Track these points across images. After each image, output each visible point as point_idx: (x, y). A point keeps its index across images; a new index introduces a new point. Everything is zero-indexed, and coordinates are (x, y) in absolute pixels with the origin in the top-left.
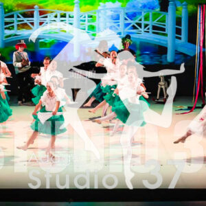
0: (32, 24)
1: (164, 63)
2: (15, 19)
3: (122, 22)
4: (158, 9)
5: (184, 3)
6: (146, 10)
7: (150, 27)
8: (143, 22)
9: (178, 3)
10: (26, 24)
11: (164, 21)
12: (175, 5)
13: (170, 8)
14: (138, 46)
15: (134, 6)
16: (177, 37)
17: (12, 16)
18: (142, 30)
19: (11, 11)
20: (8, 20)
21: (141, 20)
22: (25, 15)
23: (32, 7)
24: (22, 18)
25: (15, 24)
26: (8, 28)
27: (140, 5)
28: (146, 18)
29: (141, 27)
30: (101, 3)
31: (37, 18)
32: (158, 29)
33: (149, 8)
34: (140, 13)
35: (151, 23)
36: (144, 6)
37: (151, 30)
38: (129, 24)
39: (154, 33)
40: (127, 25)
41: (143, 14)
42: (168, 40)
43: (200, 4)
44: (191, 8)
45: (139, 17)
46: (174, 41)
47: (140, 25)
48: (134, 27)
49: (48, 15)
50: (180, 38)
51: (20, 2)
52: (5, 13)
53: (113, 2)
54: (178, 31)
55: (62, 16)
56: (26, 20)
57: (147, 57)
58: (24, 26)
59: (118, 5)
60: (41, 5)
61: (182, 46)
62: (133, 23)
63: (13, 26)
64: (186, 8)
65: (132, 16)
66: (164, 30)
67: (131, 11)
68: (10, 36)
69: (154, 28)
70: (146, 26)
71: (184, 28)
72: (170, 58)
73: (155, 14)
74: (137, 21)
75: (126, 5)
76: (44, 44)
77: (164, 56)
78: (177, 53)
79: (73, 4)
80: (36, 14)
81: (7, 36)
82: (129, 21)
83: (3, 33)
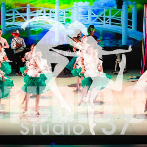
0: (26, 17)
1: (120, 46)
2: (13, 14)
3: (89, 16)
4: (115, 7)
5: (134, 3)
6: (107, 7)
7: (110, 20)
8: (105, 17)
9: (130, 3)
10: (21, 18)
11: (120, 16)
12: (128, 5)
13: (124, 6)
14: (101, 33)
15: (98, 5)
16: (129, 27)
17: (11, 12)
18: (104, 22)
19: (10, 8)
20: (8, 15)
21: (103, 15)
22: (20, 11)
23: (26, 6)
24: (18, 14)
25: (13, 18)
26: (8, 21)
27: (103, 4)
28: (107, 14)
29: (103, 20)
30: (74, 3)
31: (29, 14)
32: (115, 21)
33: (109, 6)
34: (103, 10)
35: (110, 17)
36: (106, 5)
37: (110, 22)
38: (95, 18)
39: (112, 24)
40: (93, 18)
41: (105, 11)
42: (122, 29)
43: (145, 3)
44: (139, 6)
45: (102, 13)
47: (102, 18)
48: (98, 20)
49: (37, 11)
50: (131, 28)
51: (17, 2)
52: (6, 10)
53: (84, 2)
54: (130, 23)
55: (47, 12)
56: (21, 15)
57: (108, 41)
58: (20, 19)
59: (87, 4)
60: (32, 4)
61: (133, 33)
62: (98, 17)
63: (12, 19)
64: (136, 6)
65: (97, 12)
66: (120, 22)
67: (96, 8)
68: (10, 26)
69: (113, 20)
70: (107, 19)
71: (134, 20)
72: (124, 42)
73: (113, 11)
74: (100, 15)
75: (93, 4)
76: (34, 32)
77: (119, 41)
78: (129, 39)
79: (55, 3)
80: (28, 10)
81: (8, 27)
82: (95, 16)
83: (5, 24)
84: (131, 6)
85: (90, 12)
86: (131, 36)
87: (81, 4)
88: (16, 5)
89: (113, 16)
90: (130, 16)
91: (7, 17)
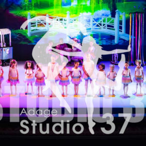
0: (45, 24)
3: (91, 23)
4: (110, 16)
5: (124, 13)
6: (104, 17)
7: (106, 25)
8: (102, 23)
10: (42, 24)
11: (113, 23)
12: (119, 14)
13: (117, 15)
14: (100, 35)
15: (98, 15)
18: (102, 27)
19: (34, 17)
20: (33, 22)
24: (40, 21)
25: (36, 24)
26: (33, 26)
27: (101, 14)
28: (104, 21)
30: (81, 13)
32: (110, 27)
34: (101, 18)
35: (106, 23)
36: (103, 15)
37: (106, 27)
39: (108, 28)
40: (94, 24)
41: (103, 19)
42: (115, 32)
44: (127, 15)
45: (100, 20)
46: (118, 33)
47: (101, 24)
48: (98, 26)
50: (121, 31)
51: (39, 13)
53: (87, 12)
54: (121, 28)
55: (60, 20)
56: (42, 22)
57: (104, 41)
59: (89, 14)
60: (50, 14)
61: (122, 35)
62: (97, 23)
64: (125, 16)
65: (97, 20)
66: (113, 27)
67: (96, 17)
68: (34, 30)
69: (108, 26)
70: (104, 25)
71: (123, 26)
72: (116, 41)
74: (99, 22)
75: (94, 14)
77: (113, 41)
78: (120, 39)
79: (66, 14)
81: (32, 31)
82: (95, 22)
83: (30, 29)
84: (121, 15)
85: (92, 20)
86: (121, 37)
87: (85, 14)
89: (109, 23)
90: (121, 23)
91: (32, 24)
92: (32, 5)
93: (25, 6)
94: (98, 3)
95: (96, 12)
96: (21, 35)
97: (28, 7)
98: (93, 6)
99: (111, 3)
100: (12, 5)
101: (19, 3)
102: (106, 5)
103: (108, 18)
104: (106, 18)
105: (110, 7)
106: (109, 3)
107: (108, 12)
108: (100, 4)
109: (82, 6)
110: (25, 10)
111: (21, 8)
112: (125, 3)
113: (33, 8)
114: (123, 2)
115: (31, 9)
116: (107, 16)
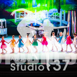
0: (24, 16)
2: (19, 15)
4: (57, 12)
6: (54, 12)
7: (55, 17)
8: (53, 16)
9: (63, 10)
10: (22, 16)
11: (59, 15)
12: (62, 11)
13: (61, 12)
15: (51, 11)
16: (62, 20)
17: (18, 14)
18: (53, 17)
19: (18, 13)
20: (17, 15)
22: (22, 14)
24: (21, 15)
25: (19, 16)
28: (54, 15)
36: (54, 11)
37: (55, 18)
41: (53, 13)
42: (60, 20)
44: (66, 12)
46: (62, 21)
47: (52, 16)
48: (51, 17)
50: (63, 20)
52: (17, 13)
53: (45, 10)
54: (63, 18)
56: (22, 15)
59: (47, 11)
62: (51, 16)
65: (50, 14)
66: (59, 18)
68: (18, 19)
69: (56, 17)
71: (64, 17)
74: (52, 15)
75: (49, 11)
77: (59, 25)
79: (35, 11)
80: (25, 13)
81: (17, 20)
82: (50, 15)
84: (63, 11)
85: (48, 14)
86: (63, 23)
88: (20, 11)
89: (57, 15)
90: (63, 15)
91: (17, 16)
92: (17, 6)
93: (14, 7)
94: (51, 5)
95: (50, 10)
96: (11, 22)
97: (15, 7)
98: (49, 7)
99: (58, 5)
100: (7, 6)
101: (10, 6)
102: (55, 6)
103: (56, 13)
104: (55, 13)
105: (57, 7)
106: (57, 5)
107: (56, 10)
108: (52, 6)
109: (43, 7)
110: (13, 9)
111: (12, 8)
112: (65, 5)
113: (18, 8)
114: (64, 5)
115: (17, 9)
116: (56, 12)
